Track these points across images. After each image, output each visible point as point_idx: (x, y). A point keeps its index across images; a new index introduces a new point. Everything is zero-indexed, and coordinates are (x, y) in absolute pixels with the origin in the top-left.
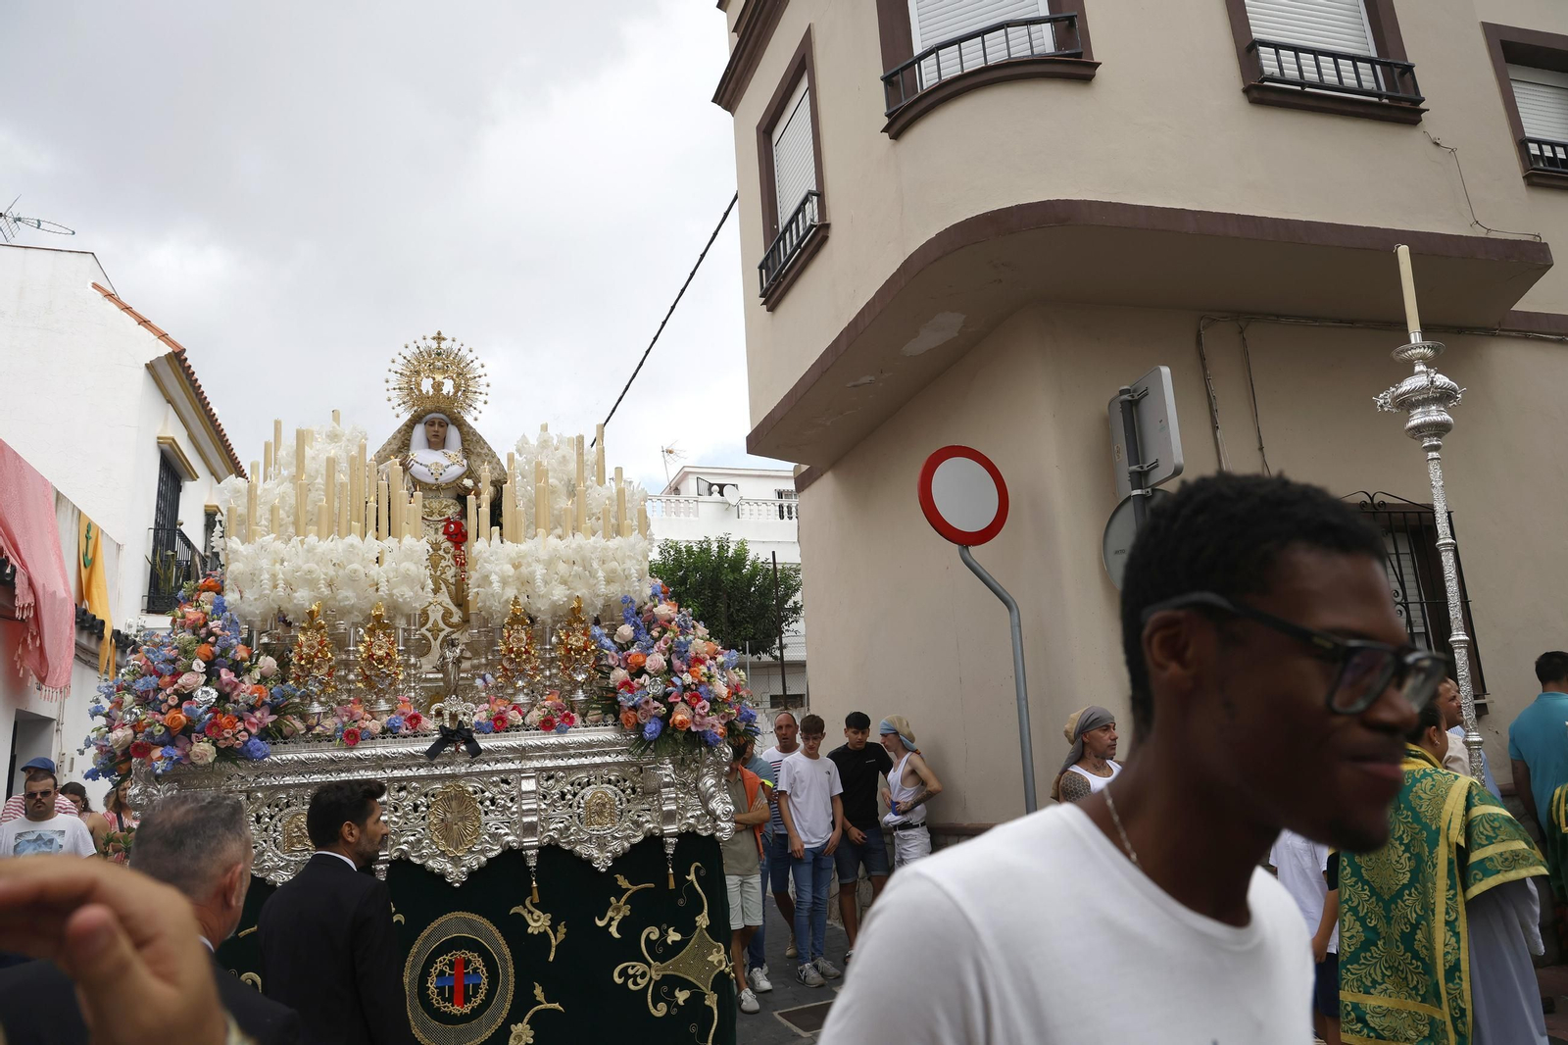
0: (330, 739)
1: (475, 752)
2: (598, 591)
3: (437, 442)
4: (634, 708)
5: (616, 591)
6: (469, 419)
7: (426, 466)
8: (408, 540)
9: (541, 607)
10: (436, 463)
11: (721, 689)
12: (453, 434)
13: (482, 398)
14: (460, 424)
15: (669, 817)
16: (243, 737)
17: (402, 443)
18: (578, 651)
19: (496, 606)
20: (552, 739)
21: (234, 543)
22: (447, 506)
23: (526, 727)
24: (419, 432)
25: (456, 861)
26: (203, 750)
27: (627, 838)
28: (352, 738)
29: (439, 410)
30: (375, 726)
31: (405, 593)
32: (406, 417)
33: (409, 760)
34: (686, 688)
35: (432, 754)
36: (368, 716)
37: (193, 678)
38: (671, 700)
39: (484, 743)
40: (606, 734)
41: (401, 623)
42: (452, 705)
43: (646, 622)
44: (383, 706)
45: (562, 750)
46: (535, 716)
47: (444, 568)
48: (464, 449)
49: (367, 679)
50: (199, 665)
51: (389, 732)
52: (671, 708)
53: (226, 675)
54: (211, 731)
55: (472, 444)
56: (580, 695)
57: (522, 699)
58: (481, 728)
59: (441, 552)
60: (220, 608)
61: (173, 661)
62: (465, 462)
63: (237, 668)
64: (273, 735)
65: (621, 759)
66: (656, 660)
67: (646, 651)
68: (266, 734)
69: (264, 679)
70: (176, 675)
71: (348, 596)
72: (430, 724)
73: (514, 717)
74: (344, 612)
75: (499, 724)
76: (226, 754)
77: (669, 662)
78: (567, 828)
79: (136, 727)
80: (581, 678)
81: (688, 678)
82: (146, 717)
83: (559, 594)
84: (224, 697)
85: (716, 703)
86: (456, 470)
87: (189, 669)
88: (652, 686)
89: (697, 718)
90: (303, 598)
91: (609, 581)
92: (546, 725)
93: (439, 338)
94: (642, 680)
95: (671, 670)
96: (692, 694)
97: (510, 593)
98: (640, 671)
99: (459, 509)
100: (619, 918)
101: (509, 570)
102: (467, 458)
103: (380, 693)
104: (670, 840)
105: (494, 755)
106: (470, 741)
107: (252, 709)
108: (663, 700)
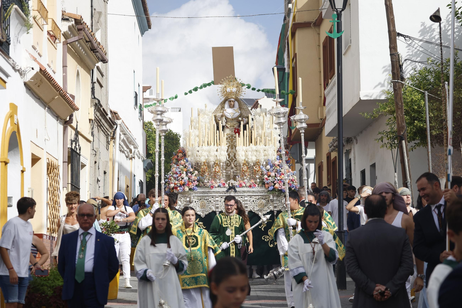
0: (208, 187)
1: (236, 191)
2: (262, 158)
3: (232, 106)
4: (267, 184)
5: (266, 158)
7: (229, 113)
8: (223, 146)
9: (250, 161)
10: (232, 112)
12: (236, 104)
13: (244, 93)
14: (238, 101)
15: (275, 207)
16: (193, 186)
17: (222, 106)
18: (257, 171)
19: (241, 161)
20: (251, 189)
22: (235, 124)
23: (246, 187)
24: (227, 103)
26: (187, 189)
27: (266, 211)
28: (212, 187)
29: (232, 98)
30: (216, 185)
31: (222, 158)
34: (278, 180)
35: (227, 191)
36: (215, 183)
38: (275, 182)
39: (237, 189)
41: (221, 164)
42: (232, 181)
43: (273, 165)
44: (218, 181)
45: (253, 192)
46: (248, 184)
47: (234, 142)
48: (239, 108)
49: (215, 176)
50: (185, 173)
51: (219, 186)
52: (275, 184)
53: (189, 174)
54: (188, 185)
55: (241, 106)
56: (258, 180)
57: (245, 181)
58: (237, 186)
59: (233, 138)
60: (187, 161)
61: (180, 171)
62: (240, 111)
63: (192, 173)
64: (198, 186)
65: (265, 194)
66: (273, 174)
67: (272, 171)
68: (196, 186)
69: (196, 175)
71: (211, 159)
72: (227, 185)
73: (244, 184)
74: (210, 162)
75: (241, 186)
76: (190, 189)
77: (275, 174)
78: (254, 208)
79: (175, 184)
80: (258, 177)
81: (279, 178)
82: (177, 182)
83: (254, 159)
84: (189, 178)
86: (237, 114)
87: (183, 173)
88: (271, 179)
89: (280, 186)
90: (203, 159)
91: (265, 156)
92: (250, 186)
94: (269, 178)
95: (275, 176)
96: (280, 181)
97: (244, 158)
98: (269, 176)
99: (238, 124)
100: (264, 227)
101: (244, 153)
102: (240, 110)
103: (217, 179)
104: (275, 212)
105: (239, 192)
106: (235, 189)
107: (194, 181)
108: (273, 182)
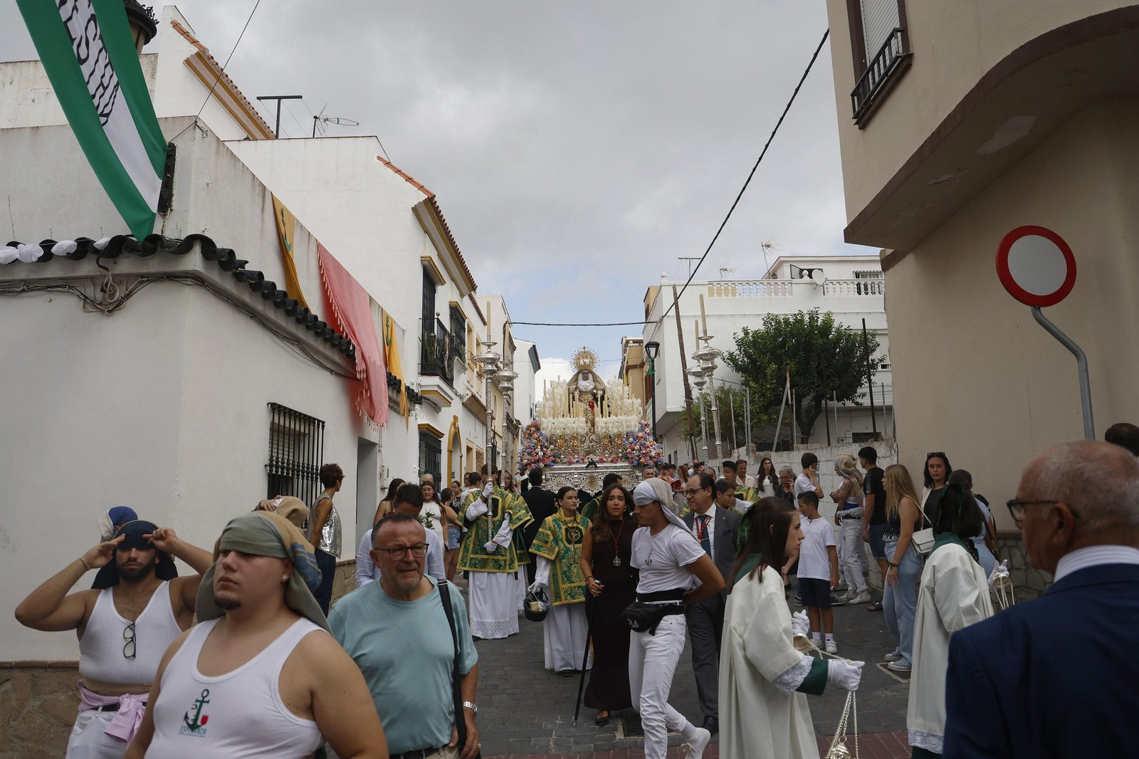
0: (565, 463)
1: (596, 467)
2: (624, 430)
3: (585, 379)
4: (632, 458)
5: (629, 430)
6: (594, 371)
7: (583, 386)
8: (581, 418)
9: (611, 434)
10: (586, 385)
11: (653, 454)
12: (590, 376)
14: (592, 373)
16: (549, 462)
17: (575, 379)
18: (620, 444)
19: (601, 434)
20: (614, 465)
21: (543, 419)
22: (589, 397)
23: (607, 462)
24: (580, 376)
25: (592, 491)
28: (570, 463)
29: (586, 370)
30: (575, 461)
31: (580, 431)
32: (576, 371)
33: (582, 468)
35: (587, 467)
36: (573, 458)
37: (538, 450)
38: (640, 456)
39: (598, 465)
40: (627, 464)
41: (580, 437)
42: (591, 456)
43: (637, 438)
44: (576, 456)
45: (616, 467)
46: (610, 459)
48: (593, 380)
49: (573, 450)
50: (539, 447)
51: (578, 462)
52: (640, 458)
53: (545, 449)
54: (543, 461)
55: (596, 379)
56: (620, 455)
57: (607, 455)
58: (597, 462)
59: (587, 411)
60: (541, 434)
61: (534, 446)
62: (594, 384)
63: (547, 448)
64: (554, 462)
65: (629, 470)
66: (637, 447)
67: (636, 444)
69: (551, 450)
70: (535, 449)
71: (568, 432)
72: (586, 461)
73: (605, 459)
74: (567, 435)
75: (601, 461)
76: (546, 466)
77: (640, 448)
79: (528, 460)
80: (620, 451)
81: (644, 451)
82: (530, 458)
83: (615, 431)
84: (544, 454)
85: (651, 457)
86: (592, 387)
88: (637, 453)
90: (558, 432)
91: (627, 427)
92: (612, 462)
93: (584, 348)
94: (634, 452)
95: (640, 450)
96: (645, 455)
97: (604, 430)
98: (634, 449)
99: (592, 398)
101: (604, 425)
102: (594, 382)
103: (575, 453)
105: (600, 468)
106: (595, 465)
107: (550, 456)
108: (638, 456)
